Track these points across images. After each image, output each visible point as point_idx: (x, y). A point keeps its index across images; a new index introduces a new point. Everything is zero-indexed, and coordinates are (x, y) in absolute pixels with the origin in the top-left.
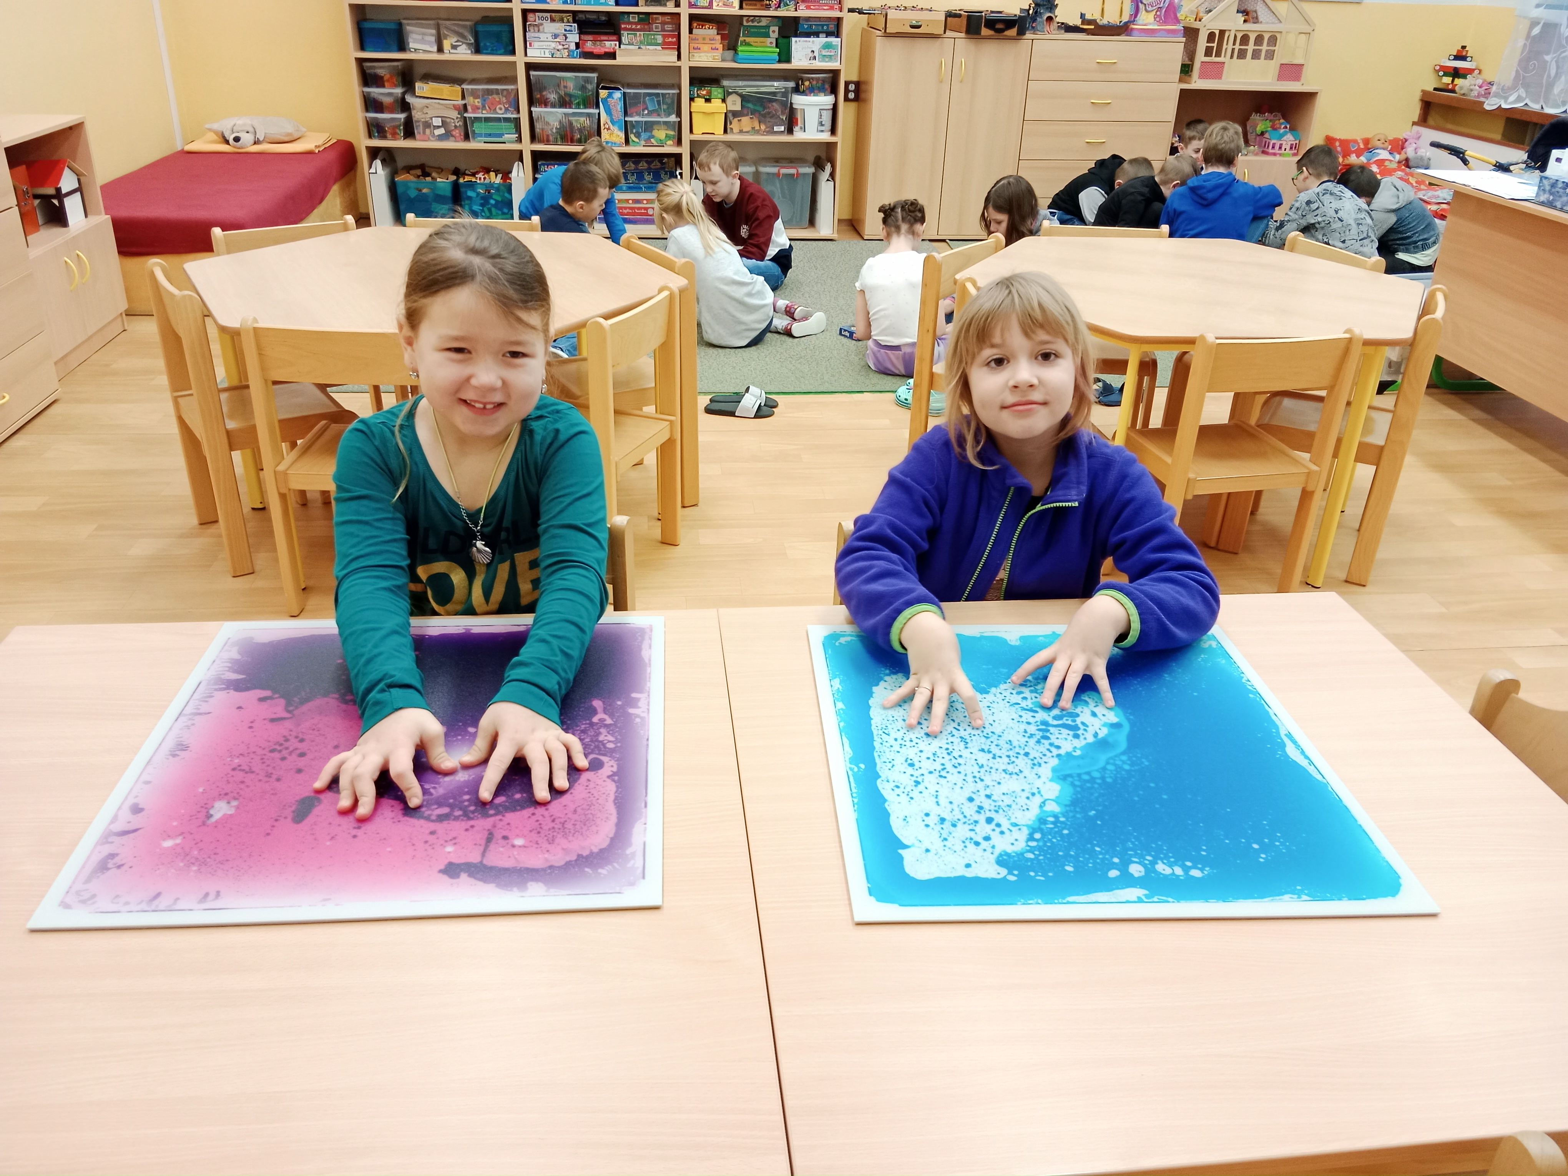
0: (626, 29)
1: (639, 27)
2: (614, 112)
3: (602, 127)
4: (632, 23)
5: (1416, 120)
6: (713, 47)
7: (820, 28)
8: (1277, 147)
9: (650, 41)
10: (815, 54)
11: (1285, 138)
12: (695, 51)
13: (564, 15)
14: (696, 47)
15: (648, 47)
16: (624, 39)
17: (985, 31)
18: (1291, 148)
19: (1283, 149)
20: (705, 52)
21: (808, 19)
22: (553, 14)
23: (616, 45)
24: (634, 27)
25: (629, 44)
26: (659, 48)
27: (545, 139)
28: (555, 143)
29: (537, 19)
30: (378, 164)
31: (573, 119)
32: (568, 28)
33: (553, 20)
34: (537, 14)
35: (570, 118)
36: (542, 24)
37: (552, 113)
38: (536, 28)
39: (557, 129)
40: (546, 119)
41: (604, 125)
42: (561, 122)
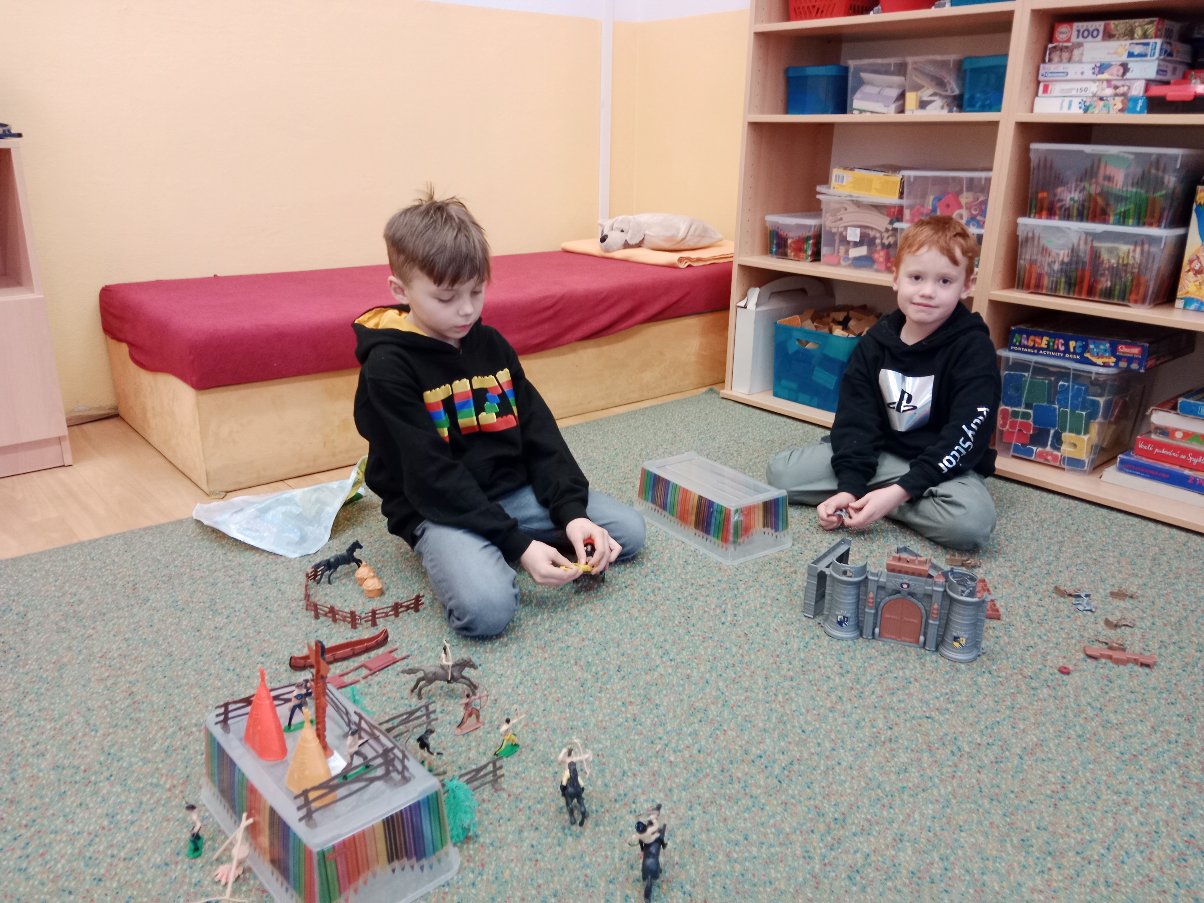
3: (1185, 268)
13: (1137, 23)
22: (1113, 23)
27: (1033, 281)
28: (1053, 292)
29: (1075, 34)
30: (754, 294)
31: (1103, 246)
32: (1137, 50)
33: (1108, 36)
34: (1077, 25)
35: (1096, 244)
36: (1080, 45)
37: (1058, 229)
38: (1065, 55)
39: (1063, 263)
40: (1043, 242)
41: (1191, 262)
42: (1074, 251)
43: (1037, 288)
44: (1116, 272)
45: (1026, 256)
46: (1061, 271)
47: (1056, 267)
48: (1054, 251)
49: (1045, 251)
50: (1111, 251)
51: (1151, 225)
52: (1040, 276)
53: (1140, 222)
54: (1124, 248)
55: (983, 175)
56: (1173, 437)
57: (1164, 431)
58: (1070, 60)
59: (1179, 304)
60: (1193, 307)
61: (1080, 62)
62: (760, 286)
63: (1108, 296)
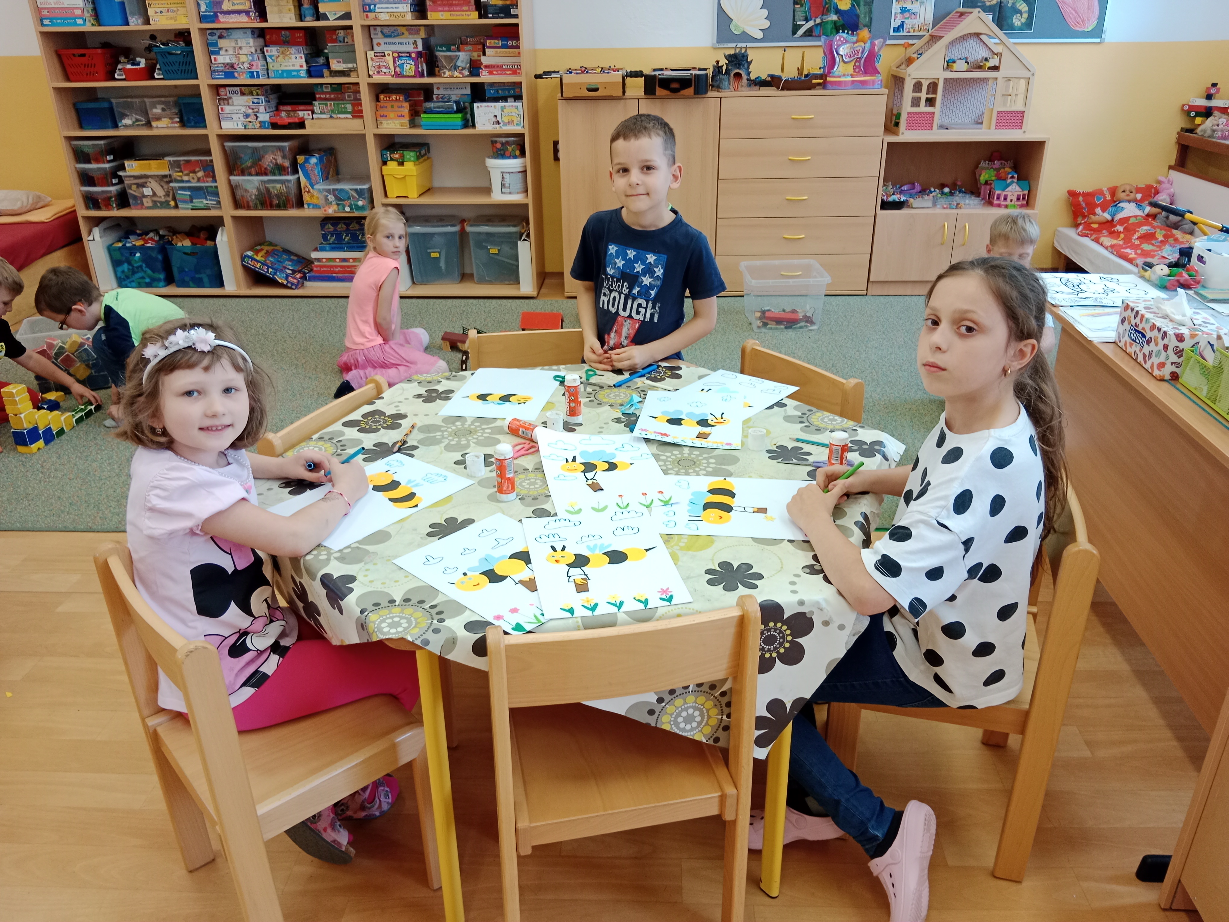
0: (321, 99)
1: (332, 96)
2: (312, 177)
3: (303, 191)
4: (326, 93)
5: (1173, 163)
6: (400, 114)
7: (507, 92)
8: (1002, 198)
9: (340, 110)
10: (498, 119)
11: (1010, 188)
12: (382, 119)
13: (253, 88)
14: (382, 114)
15: (339, 116)
16: (317, 109)
17: (659, 91)
18: (1018, 199)
19: (1009, 199)
20: (392, 119)
21: (492, 84)
22: (243, 88)
23: (309, 114)
24: (328, 96)
25: (321, 113)
26: (349, 116)
27: (246, 205)
28: (256, 208)
29: (228, 93)
30: (96, 231)
31: (269, 186)
32: (256, 101)
33: (243, 94)
34: (227, 88)
35: (267, 185)
36: (231, 98)
37: (249, 180)
38: (226, 102)
39: (255, 195)
40: (244, 187)
41: (304, 188)
42: (258, 189)
43: (248, 208)
44: (279, 196)
45: (239, 193)
46: (256, 198)
47: (253, 197)
48: (250, 190)
49: (246, 191)
50: (273, 187)
51: (285, 175)
52: (248, 202)
53: (280, 175)
54: (278, 186)
55: (208, 158)
56: (323, 262)
57: (319, 260)
58: (228, 104)
59: (306, 206)
60: (311, 207)
61: (233, 105)
62: (97, 226)
63: (279, 207)
